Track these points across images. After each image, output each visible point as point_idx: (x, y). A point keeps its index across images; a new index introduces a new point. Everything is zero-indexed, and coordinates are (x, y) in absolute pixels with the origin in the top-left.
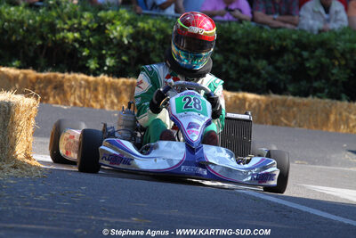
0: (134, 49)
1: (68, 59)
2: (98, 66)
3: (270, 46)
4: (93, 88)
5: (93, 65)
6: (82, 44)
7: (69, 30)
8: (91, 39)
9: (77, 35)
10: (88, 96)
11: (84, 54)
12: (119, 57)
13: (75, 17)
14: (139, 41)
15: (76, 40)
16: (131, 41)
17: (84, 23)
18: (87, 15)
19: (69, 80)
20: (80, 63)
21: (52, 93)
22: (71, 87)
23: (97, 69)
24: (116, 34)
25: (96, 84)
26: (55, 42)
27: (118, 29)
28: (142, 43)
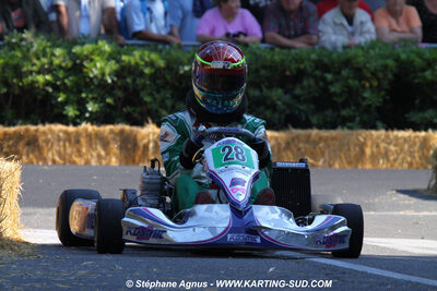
0: (120, 88)
1: (40, 107)
2: (78, 113)
3: (284, 71)
4: (75, 140)
5: (71, 111)
6: (57, 88)
7: (39, 73)
8: (66, 81)
9: (48, 77)
10: (69, 150)
11: (60, 99)
12: (103, 100)
13: (45, 55)
14: (125, 78)
15: (47, 83)
16: (115, 79)
17: (56, 62)
18: (58, 51)
19: (44, 133)
20: (56, 111)
21: (25, 151)
22: (47, 141)
23: (77, 117)
24: (96, 72)
25: (78, 135)
26: (21, 88)
27: (98, 65)
28: (129, 80)
